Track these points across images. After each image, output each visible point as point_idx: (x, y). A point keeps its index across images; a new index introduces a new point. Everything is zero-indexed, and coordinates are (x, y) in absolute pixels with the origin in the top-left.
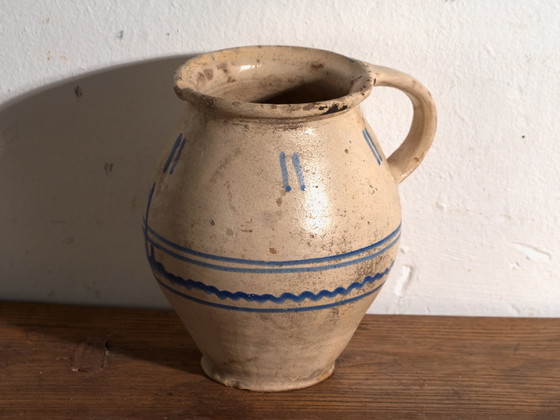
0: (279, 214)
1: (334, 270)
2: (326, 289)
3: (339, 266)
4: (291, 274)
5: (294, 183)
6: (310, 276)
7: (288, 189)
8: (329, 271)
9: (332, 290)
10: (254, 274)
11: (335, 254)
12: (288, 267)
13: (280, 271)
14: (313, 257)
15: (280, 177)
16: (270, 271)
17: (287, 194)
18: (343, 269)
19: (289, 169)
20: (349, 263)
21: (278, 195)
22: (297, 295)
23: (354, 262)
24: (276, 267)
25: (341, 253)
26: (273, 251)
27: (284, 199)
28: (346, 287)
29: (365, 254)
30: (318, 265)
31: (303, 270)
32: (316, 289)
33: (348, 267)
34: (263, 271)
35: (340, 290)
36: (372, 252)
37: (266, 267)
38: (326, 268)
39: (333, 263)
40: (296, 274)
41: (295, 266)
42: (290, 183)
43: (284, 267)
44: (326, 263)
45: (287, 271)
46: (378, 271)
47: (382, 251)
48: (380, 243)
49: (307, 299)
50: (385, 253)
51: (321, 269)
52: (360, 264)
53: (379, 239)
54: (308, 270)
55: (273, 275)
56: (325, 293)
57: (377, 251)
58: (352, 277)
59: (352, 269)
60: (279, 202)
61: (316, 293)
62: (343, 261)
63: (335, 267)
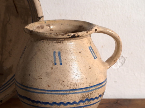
0: (52, 73)
1: (72, 95)
2: (69, 101)
3: (74, 93)
4: (55, 95)
5: (58, 62)
6: (62, 96)
7: (56, 64)
8: (70, 95)
9: (72, 102)
10: (42, 94)
11: (72, 89)
12: (54, 92)
13: (51, 94)
14: (63, 89)
15: (53, 60)
16: (48, 93)
17: (55, 66)
18: (75, 95)
19: (56, 57)
20: (78, 93)
21: (52, 66)
22: (58, 103)
23: (80, 92)
24: (50, 92)
25: (74, 89)
26: (49, 86)
27: (54, 67)
28: (77, 101)
29: (85, 90)
30: (65, 92)
31: (60, 94)
32: (66, 101)
33: (78, 94)
34: (45, 93)
35: (75, 103)
36: (88, 89)
37: (46, 92)
38: (69, 94)
39: (71, 92)
40: (57, 95)
41: (57, 92)
42: (56, 62)
43: (53, 92)
44: (68, 92)
45: (54, 94)
46: (91, 97)
47: (93, 90)
48: (92, 87)
49: (62, 105)
50: (95, 91)
51: (66, 94)
52: (83, 94)
53: (92, 85)
54: (62, 94)
55: (49, 95)
56: (68, 103)
57: (90, 90)
58: (80, 98)
59: (80, 95)
60: (52, 68)
61: (65, 103)
62: (75, 92)
63: (72, 94)
